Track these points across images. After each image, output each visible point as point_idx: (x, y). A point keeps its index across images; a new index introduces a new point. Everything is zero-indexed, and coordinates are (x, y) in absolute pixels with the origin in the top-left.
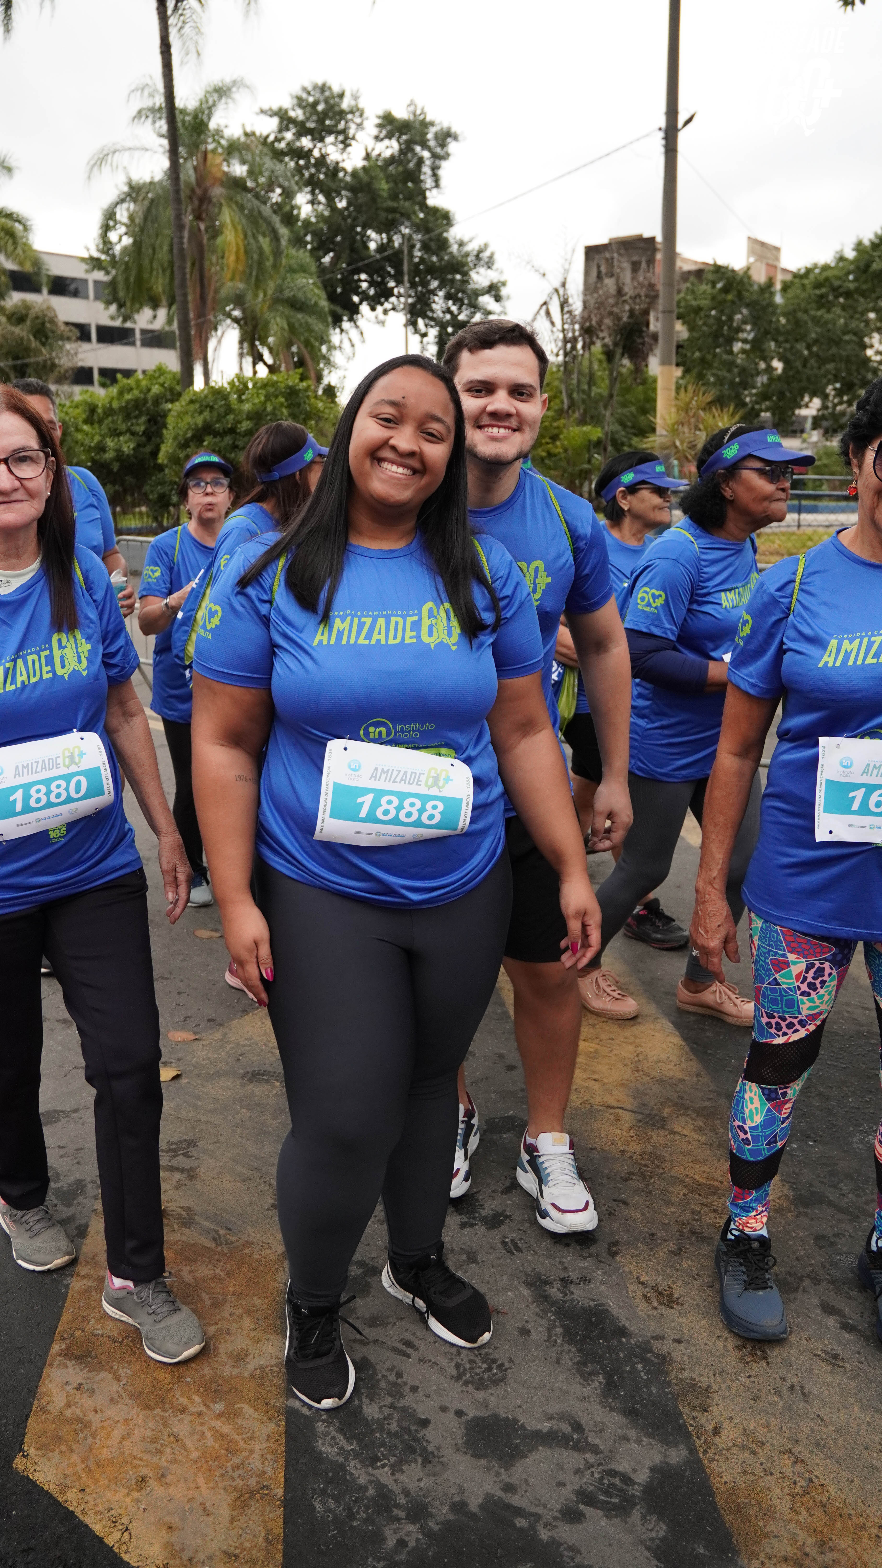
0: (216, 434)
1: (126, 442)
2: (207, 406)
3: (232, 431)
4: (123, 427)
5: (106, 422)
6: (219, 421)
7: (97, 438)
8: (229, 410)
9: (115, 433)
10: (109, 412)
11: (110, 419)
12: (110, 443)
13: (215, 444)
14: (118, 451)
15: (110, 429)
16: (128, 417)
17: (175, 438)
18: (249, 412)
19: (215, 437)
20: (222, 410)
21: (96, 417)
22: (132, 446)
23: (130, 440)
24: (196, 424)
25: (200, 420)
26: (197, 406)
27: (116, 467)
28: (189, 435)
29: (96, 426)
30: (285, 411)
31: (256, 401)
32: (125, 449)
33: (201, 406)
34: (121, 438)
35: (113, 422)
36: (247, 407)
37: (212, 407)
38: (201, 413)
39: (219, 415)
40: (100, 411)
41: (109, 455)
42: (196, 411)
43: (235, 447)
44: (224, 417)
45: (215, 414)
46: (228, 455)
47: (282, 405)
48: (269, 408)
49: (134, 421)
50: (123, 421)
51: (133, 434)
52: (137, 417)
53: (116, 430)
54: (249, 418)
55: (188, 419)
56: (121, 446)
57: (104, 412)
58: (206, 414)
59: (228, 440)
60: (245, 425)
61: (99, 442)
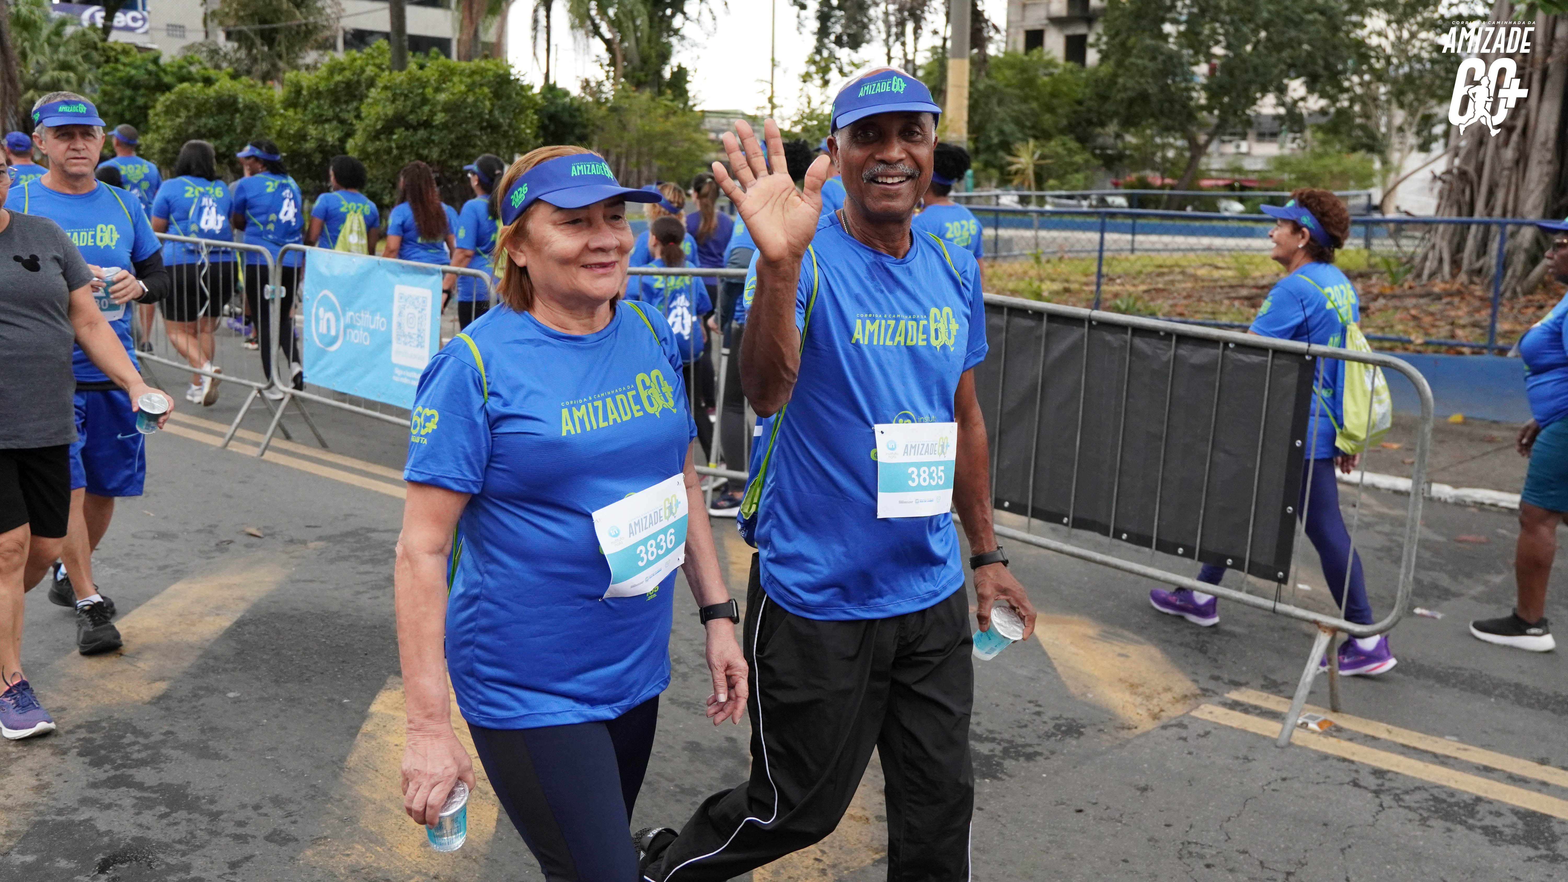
0: (408, 127)
1: (332, 130)
2: (402, 94)
3: (427, 124)
4: (330, 113)
5: (311, 106)
6: (411, 112)
7: (297, 125)
8: (425, 101)
9: (319, 120)
10: (316, 94)
11: (315, 102)
12: (312, 131)
13: (406, 137)
14: (321, 141)
15: (315, 115)
16: (336, 101)
17: (364, 130)
18: (445, 103)
19: (407, 129)
20: (418, 99)
21: (302, 100)
22: (337, 136)
23: (336, 128)
24: (386, 115)
25: (390, 111)
26: (389, 94)
27: (317, 159)
28: (379, 127)
29: (299, 110)
30: (487, 103)
31: (456, 91)
32: (330, 139)
33: (394, 95)
34: (327, 126)
35: (318, 107)
36: (442, 97)
37: (406, 96)
38: (393, 102)
39: (414, 104)
40: (305, 92)
41: (310, 145)
42: (387, 99)
43: (428, 142)
44: (419, 108)
45: (409, 103)
46: (421, 151)
47: (485, 96)
48: (470, 99)
49: (344, 107)
50: (331, 106)
51: (342, 122)
52: (347, 102)
53: (321, 115)
54: (445, 110)
55: (379, 108)
56: (325, 134)
57: (310, 94)
58: (399, 104)
59: (422, 133)
60: (440, 118)
61: (299, 130)
